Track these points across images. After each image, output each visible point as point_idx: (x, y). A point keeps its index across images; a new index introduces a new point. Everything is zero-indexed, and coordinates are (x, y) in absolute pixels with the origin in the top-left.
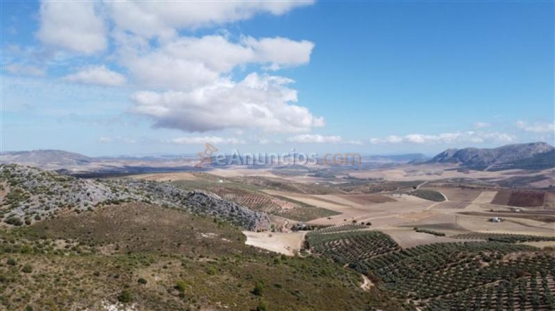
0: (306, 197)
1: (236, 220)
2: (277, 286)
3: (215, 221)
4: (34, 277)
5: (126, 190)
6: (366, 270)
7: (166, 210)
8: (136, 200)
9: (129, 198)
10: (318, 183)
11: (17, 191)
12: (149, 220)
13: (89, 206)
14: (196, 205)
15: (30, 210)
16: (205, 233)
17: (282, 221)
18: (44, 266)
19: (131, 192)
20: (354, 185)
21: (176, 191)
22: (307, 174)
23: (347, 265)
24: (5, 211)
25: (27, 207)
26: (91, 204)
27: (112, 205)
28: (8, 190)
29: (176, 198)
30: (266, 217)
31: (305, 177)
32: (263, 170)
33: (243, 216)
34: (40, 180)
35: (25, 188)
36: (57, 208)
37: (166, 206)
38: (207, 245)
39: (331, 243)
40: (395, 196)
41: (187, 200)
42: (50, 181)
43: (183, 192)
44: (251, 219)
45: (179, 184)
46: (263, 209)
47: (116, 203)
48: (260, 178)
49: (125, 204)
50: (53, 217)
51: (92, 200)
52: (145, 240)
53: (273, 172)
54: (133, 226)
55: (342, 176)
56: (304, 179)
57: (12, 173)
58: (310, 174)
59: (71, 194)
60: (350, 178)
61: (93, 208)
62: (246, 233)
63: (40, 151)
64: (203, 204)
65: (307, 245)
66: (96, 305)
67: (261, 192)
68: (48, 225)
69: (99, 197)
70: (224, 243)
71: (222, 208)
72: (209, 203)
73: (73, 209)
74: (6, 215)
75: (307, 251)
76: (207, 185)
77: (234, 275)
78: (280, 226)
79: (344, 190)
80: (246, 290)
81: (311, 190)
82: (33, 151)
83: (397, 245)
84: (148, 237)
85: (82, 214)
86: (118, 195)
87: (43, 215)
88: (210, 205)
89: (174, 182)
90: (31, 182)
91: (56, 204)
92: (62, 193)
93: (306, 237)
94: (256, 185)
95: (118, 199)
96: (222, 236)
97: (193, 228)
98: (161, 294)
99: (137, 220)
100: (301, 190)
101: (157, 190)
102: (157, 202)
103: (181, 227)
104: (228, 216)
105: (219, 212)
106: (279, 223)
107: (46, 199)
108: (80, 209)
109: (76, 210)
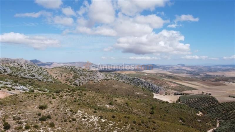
0: (182, 82)
1: (151, 89)
2: (161, 108)
3: (142, 89)
4: (87, 96)
5: (110, 76)
6: (201, 110)
7: (124, 83)
8: (113, 79)
9: (111, 79)
10: (190, 77)
11: (76, 75)
12: (118, 87)
13: (98, 81)
14: (135, 83)
15: (80, 81)
16: (138, 92)
17: (170, 91)
18: (89, 94)
19: (112, 77)
20: (208, 78)
21: (128, 77)
22: (186, 73)
23: (195, 108)
24: (73, 81)
25: (79, 80)
26: (99, 80)
27: (106, 81)
28: (73, 75)
29: (128, 80)
30: (163, 89)
31: (184, 74)
32: (165, 71)
33: (154, 88)
34: (83, 71)
35: (78, 74)
36: (88, 81)
37: (124, 82)
38: (138, 96)
39: (189, 100)
40: (226, 83)
41: (132, 81)
42: (86, 72)
43: (131, 78)
44: (157, 89)
45: (129, 75)
46: (163, 86)
47: (107, 80)
48: (163, 74)
49: (110, 81)
50: (87, 84)
52: (116, 93)
53: (170, 72)
54: (113, 88)
55: (203, 74)
56: (184, 75)
57: (74, 69)
58: (187, 73)
59: (92, 76)
60: (207, 75)
61: (100, 81)
62: (154, 94)
63: (79, 62)
64: (138, 83)
65: (179, 100)
66: (103, 104)
67: (162, 79)
68: (86, 86)
69: (101, 78)
70: (145, 97)
71: (146, 85)
72: (140, 82)
74: (73, 82)
75: (179, 102)
76: (140, 76)
77: (146, 104)
78: (169, 93)
79: (202, 80)
80: (149, 108)
81: (186, 79)
82: (77, 62)
83: (218, 101)
84: (118, 92)
85: (96, 83)
87: (84, 83)
88: (141, 83)
89: (127, 75)
90: (80, 72)
91: (88, 79)
92: (90, 76)
93: (180, 97)
94: (161, 77)
95: (108, 79)
96: (144, 94)
97: (133, 90)
98: (121, 104)
99: (114, 86)
100: (181, 79)
101: (121, 77)
102: (121, 81)
103: (129, 90)
104: (148, 88)
105: (144, 86)
106: (169, 92)
107: (85, 78)
108: (95, 82)
109: (94, 82)
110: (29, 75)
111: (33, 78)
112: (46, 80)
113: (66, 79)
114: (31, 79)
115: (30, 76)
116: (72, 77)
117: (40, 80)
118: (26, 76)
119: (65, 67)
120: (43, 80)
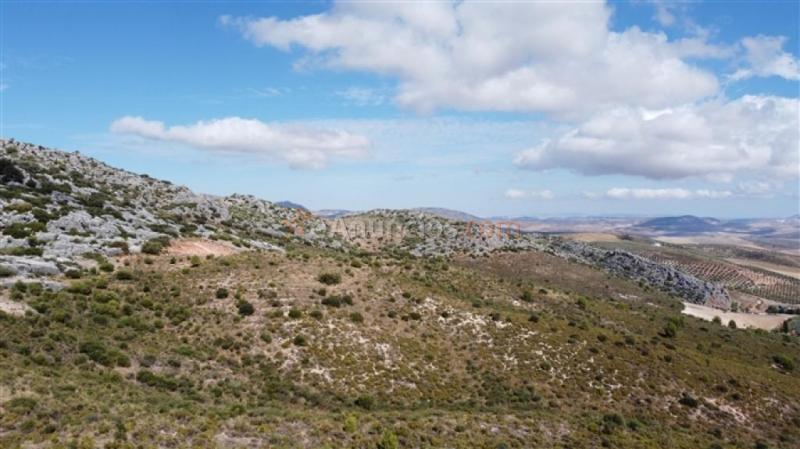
1: (673, 291)
7: (573, 264)
8: (537, 249)
9: (529, 247)
12: (552, 272)
13: (485, 251)
14: (616, 269)
15: (427, 252)
16: (624, 294)
17: (751, 299)
19: (531, 241)
21: (589, 251)
25: (424, 249)
26: (487, 250)
27: (510, 252)
30: (722, 291)
33: (686, 286)
36: (452, 251)
37: (574, 260)
41: (604, 261)
43: (600, 253)
44: (697, 292)
45: (594, 244)
46: (722, 281)
47: (514, 250)
48: (727, 247)
49: (524, 253)
51: (487, 245)
54: (533, 277)
57: (405, 217)
61: (489, 254)
62: (686, 304)
64: (627, 268)
65: (784, 328)
67: (722, 260)
69: (495, 243)
70: (650, 308)
71: (654, 275)
72: (634, 267)
73: (468, 254)
78: (747, 305)
86: (516, 242)
88: (636, 270)
91: (451, 247)
93: (788, 320)
94: (718, 253)
95: (517, 246)
96: (648, 300)
97: (607, 287)
98: (561, 302)
99: (538, 270)
101: (564, 247)
102: (563, 255)
103: (592, 284)
104: (662, 285)
105: (649, 279)
106: (747, 302)
107: (441, 242)
108: (475, 254)
109: (471, 255)
110: (277, 226)
111: (289, 235)
112: (324, 244)
113: (383, 246)
114: (283, 238)
115: (280, 229)
116: (400, 240)
117: (308, 244)
118: (269, 230)
119: (377, 213)
120: (316, 243)
